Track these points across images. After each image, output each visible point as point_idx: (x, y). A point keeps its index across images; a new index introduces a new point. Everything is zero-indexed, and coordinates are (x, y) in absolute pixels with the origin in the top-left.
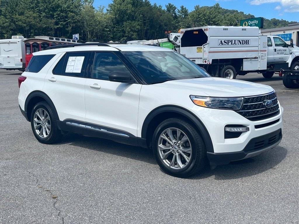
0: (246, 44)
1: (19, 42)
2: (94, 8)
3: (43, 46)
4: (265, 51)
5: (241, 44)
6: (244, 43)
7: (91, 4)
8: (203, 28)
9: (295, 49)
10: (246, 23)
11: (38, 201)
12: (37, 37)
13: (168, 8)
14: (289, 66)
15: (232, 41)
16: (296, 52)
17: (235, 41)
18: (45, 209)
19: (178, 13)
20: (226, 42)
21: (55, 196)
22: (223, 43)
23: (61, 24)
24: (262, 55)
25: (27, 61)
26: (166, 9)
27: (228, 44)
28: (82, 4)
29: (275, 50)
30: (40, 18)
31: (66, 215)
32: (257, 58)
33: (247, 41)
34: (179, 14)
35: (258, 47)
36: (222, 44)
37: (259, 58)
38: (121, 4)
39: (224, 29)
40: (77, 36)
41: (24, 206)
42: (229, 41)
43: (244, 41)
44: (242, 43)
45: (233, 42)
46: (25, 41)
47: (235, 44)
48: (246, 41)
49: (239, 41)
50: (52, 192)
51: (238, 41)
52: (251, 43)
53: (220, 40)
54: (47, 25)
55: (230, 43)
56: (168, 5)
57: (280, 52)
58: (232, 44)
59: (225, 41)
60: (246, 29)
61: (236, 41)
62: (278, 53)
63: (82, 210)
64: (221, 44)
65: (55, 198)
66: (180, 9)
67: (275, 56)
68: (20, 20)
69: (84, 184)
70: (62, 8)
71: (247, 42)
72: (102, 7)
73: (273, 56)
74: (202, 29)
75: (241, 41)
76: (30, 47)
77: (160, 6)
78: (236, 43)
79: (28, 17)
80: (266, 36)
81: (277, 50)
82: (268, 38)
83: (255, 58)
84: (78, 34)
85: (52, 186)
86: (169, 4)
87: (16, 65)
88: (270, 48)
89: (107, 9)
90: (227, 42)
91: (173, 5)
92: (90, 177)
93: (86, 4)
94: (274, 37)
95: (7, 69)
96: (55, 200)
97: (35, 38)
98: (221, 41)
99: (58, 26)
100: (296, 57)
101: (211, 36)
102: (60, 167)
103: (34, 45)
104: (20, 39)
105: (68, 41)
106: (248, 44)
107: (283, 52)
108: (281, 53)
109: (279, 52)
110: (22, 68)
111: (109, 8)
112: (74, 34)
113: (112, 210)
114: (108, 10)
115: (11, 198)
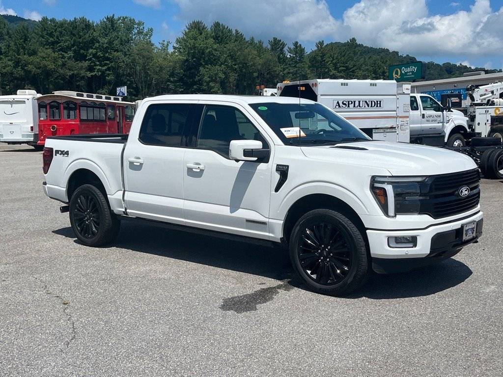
0: (377, 106)
1: (28, 99)
2: (152, 45)
3: (67, 106)
4: (407, 117)
5: (368, 107)
6: (373, 105)
7: (148, 37)
8: (310, 82)
9: (455, 114)
10: (397, 71)
11: (44, 307)
12: (57, 93)
13: (272, 46)
14: (446, 141)
15: (355, 102)
16: (456, 119)
17: (359, 102)
18: (52, 314)
19: (290, 54)
20: (345, 104)
21: (66, 303)
22: (341, 104)
23: (99, 70)
24: (403, 123)
25: (41, 130)
26: (269, 47)
27: (349, 106)
28: (134, 37)
29: (423, 116)
30: (64, 60)
31: (78, 320)
32: (395, 128)
33: (379, 102)
34: (292, 55)
35: (395, 111)
36: (339, 107)
37: (397, 128)
38: (195, 39)
39: (342, 84)
40: (124, 89)
41: (27, 312)
42: (350, 103)
43: (373, 102)
44: (370, 105)
45: (357, 104)
46: (38, 99)
47: (360, 107)
48: (377, 102)
49: (366, 102)
50: (63, 298)
51: (364, 102)
52: (385, 106)
53: (337, 101)
54: (75, 72)
55: (351, 106)
56: (272, 40)
57: (431, 119)
58: (354, 106)
59: (344, 102)
60: (376, 84)
61: (361, 103)
62: (428, 121)
63: (98, 315)
64: (337, 107)
65: (66, 304)
66: (292, 47)
67: (422, 125)
68: (31, 63)
69: (105, 290)
70: (101, 43)
71: (378, 104)
72: (166, 43)
73: (420, 125)
74: (308, 84)
75: (368, 102)
76: (46, 108)
77: (260, 42)
78: (361, 105)
79: (44, 58)
80: (408, 95)
81: (426, 116)
82: (411, 97)
83: (391, 128)
84: (126, 87)
85: (64, 293)
86: (274, 38)
87: (23, 136)
88: (415, 112)
89: (173, 47)
90: (347, 103)
91: (280, 41)
92: (114, 283)
93: (140, 38)
94: (421, 97)
95: (9, 143)
96: (66, 306)
97: (54, 93)
98: (338, 103)
99: (93, 74)
100: (456, 126)
101: (322, 95)
102: (76, 273)
103: (52, 105)
104: (31, 96)
105: (106, 98)
106: (380, 106)
107: (435, 118)
108: (432, 121)
109: (429, 119)
110: (32, 140)
111: (177, 44)
112: (119, 86)
113: (134, 316)
114: (175, 48)
115: (10, 304)
